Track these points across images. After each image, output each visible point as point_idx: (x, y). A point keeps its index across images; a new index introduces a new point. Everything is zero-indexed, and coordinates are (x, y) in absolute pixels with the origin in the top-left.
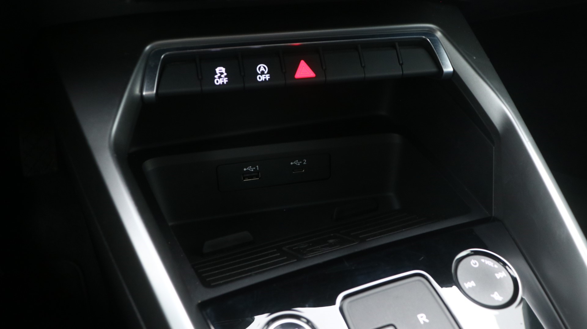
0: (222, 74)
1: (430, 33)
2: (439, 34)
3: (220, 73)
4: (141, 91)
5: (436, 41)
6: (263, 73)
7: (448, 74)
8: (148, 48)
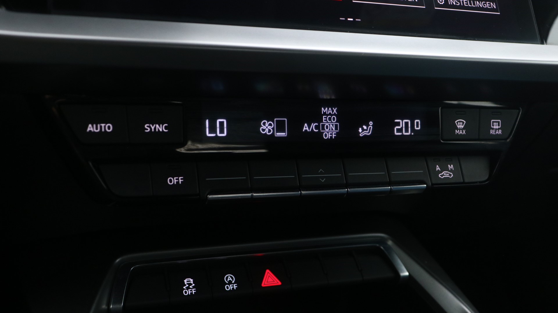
0: (190, 284)
1: (382, 241)
2: (390, 243)
3: (187, 284)
4: (108, 305)
5: (388, 248)
6: (230, 283)
7: (405, 277)
8: (118, 261)
